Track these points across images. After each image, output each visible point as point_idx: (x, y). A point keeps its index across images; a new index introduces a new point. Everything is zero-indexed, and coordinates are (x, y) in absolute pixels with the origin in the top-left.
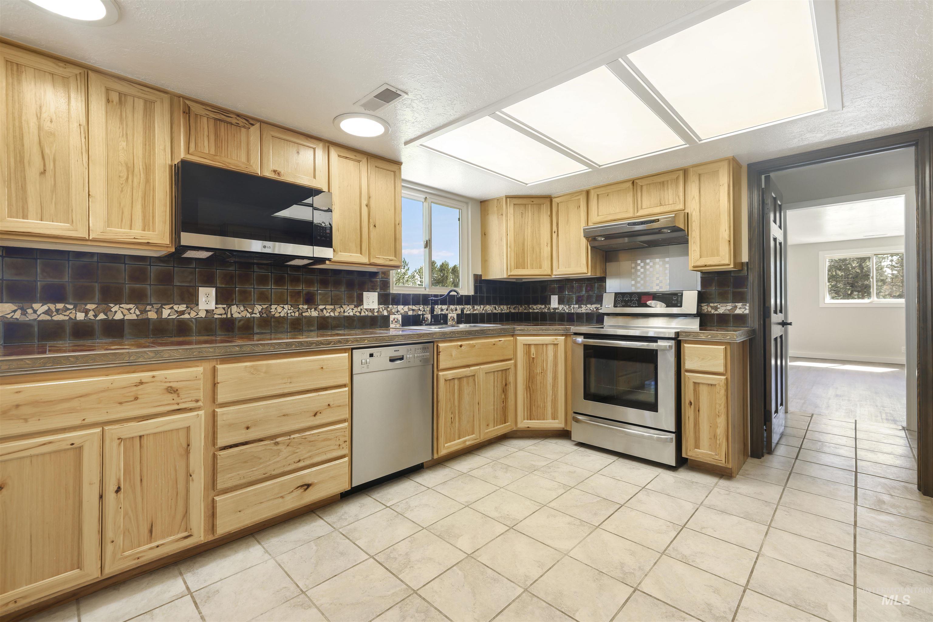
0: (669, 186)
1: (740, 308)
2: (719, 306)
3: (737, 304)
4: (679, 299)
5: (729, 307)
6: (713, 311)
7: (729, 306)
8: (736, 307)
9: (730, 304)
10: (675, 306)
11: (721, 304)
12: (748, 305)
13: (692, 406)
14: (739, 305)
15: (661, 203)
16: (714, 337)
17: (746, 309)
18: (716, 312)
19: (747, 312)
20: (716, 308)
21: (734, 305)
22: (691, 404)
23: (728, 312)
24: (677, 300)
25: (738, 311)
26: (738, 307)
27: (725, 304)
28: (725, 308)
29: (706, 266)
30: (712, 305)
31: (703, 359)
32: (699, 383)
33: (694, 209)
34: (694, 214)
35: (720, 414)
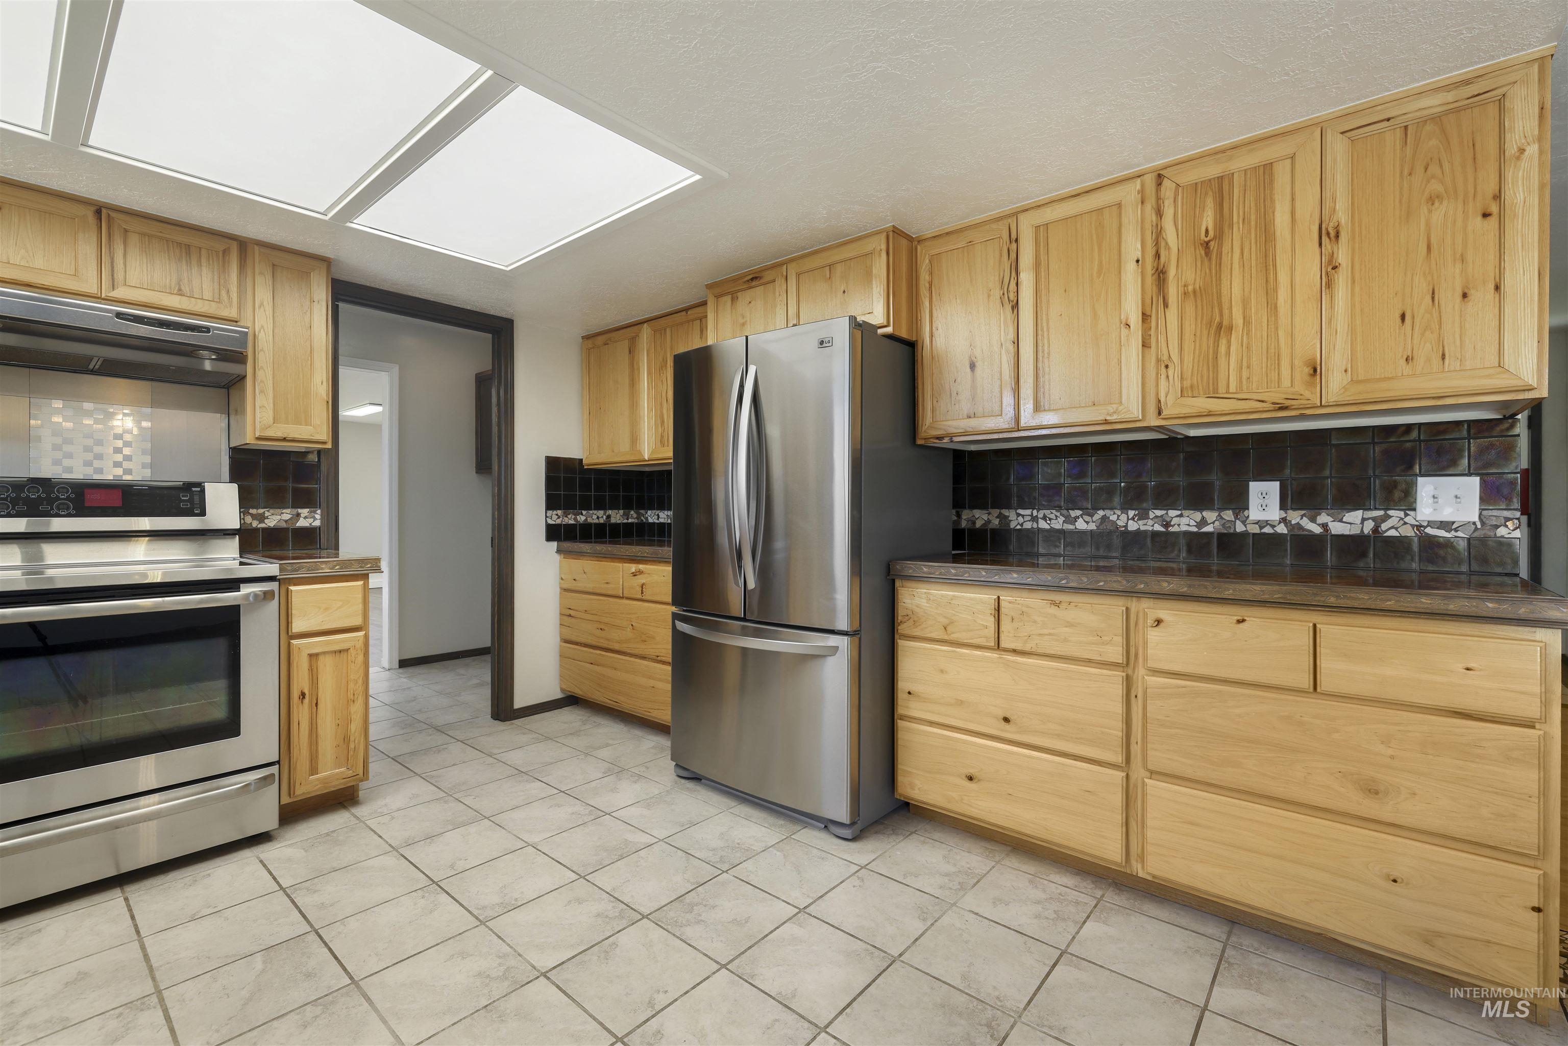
0: (204, 260)
1: (305, 518)
2: (267, 514)
3: (300, 511)
4: (197, 499)
5: (287, 517)
6: (255, 524)
7: (287, 514)
8: (298, 515)
9: (288, 511)
10: (189, 513)
11: (272, 511)
12: (319, 511)
13: (306, 701)
14: (304, 512)
15: (180, 290)
16: (345, 568)
17: (315, 519)
18: (262, 525)
19: (317, 523)
20: (262, 518)
21: (295, 511)
22: (304, 697)
23: (284, 525)
24: (191, 501)
25: (302, 523)
26: (302, 515)
27: (279, 511)
28: (279, 517)
29: (284, 439)
30: (251, 511)
31: (327, 609)
32: (317, 655)
33: (262, 327)
34: (261, 336)
35: (356, 696)
